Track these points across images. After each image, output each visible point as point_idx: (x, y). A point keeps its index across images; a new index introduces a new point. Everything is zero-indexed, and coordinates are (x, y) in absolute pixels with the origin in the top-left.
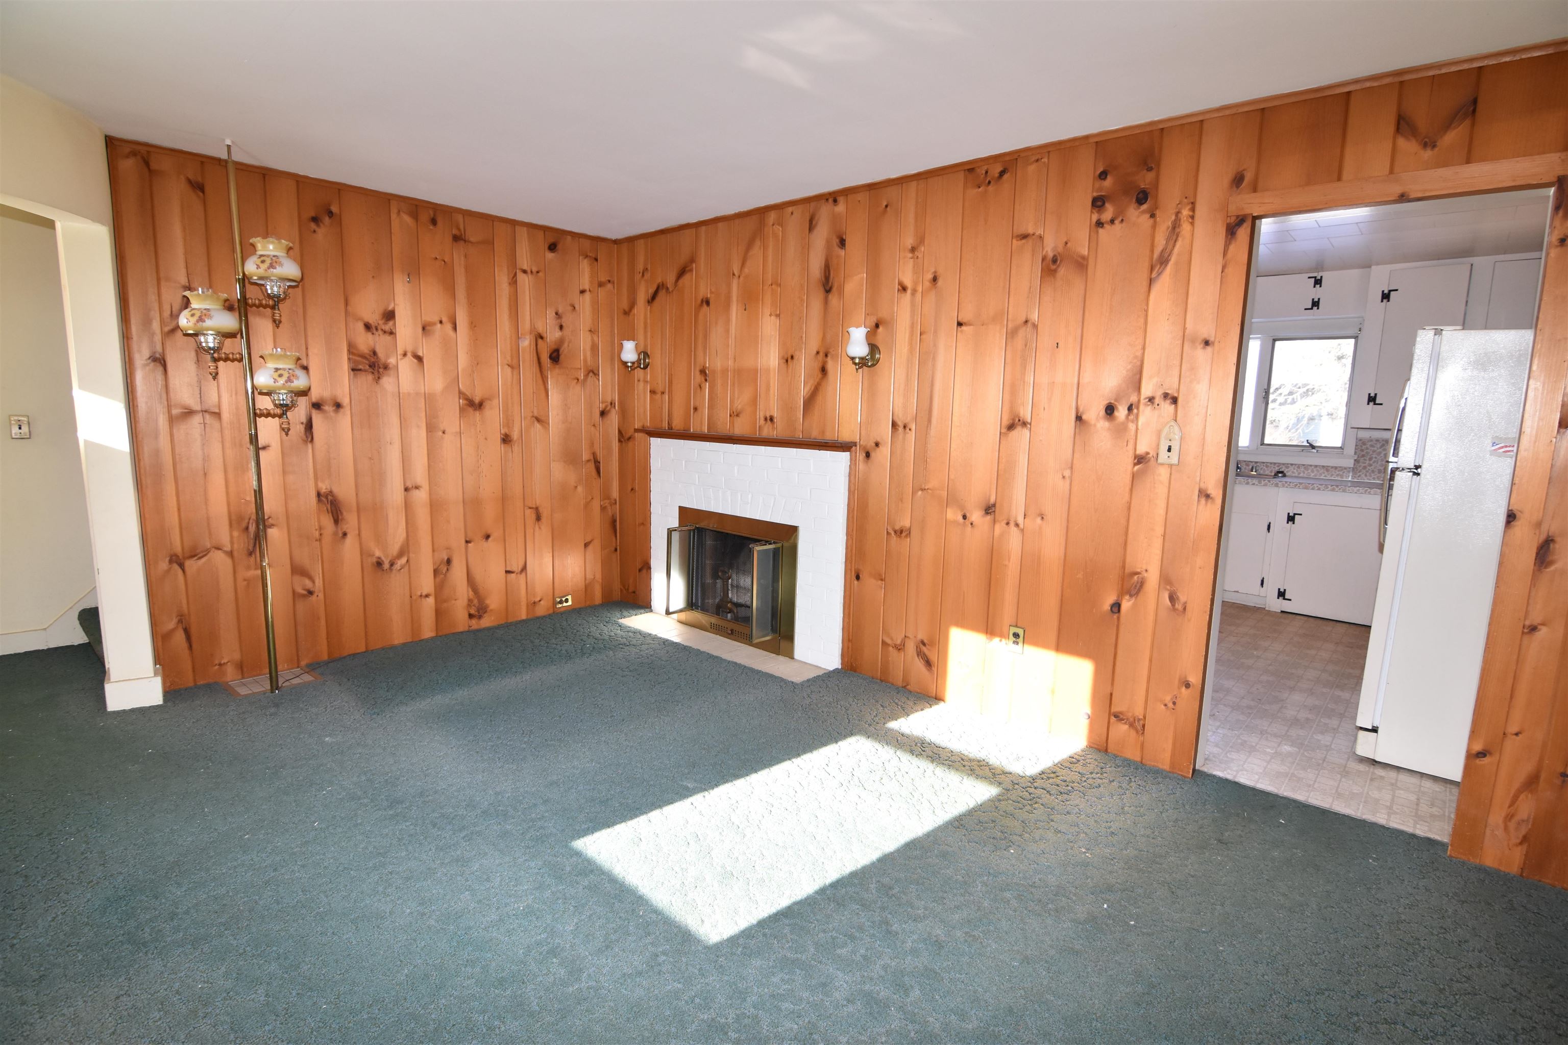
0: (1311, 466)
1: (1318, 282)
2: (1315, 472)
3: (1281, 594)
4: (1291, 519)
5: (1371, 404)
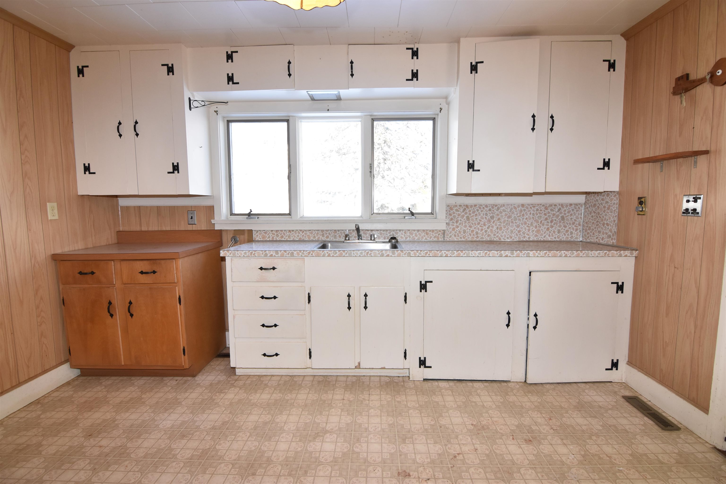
0: (414, 230)
1: (415, 54)
2: (418, 236)
3: (422, 363)
4: (423, 287)
5: (471, 170)
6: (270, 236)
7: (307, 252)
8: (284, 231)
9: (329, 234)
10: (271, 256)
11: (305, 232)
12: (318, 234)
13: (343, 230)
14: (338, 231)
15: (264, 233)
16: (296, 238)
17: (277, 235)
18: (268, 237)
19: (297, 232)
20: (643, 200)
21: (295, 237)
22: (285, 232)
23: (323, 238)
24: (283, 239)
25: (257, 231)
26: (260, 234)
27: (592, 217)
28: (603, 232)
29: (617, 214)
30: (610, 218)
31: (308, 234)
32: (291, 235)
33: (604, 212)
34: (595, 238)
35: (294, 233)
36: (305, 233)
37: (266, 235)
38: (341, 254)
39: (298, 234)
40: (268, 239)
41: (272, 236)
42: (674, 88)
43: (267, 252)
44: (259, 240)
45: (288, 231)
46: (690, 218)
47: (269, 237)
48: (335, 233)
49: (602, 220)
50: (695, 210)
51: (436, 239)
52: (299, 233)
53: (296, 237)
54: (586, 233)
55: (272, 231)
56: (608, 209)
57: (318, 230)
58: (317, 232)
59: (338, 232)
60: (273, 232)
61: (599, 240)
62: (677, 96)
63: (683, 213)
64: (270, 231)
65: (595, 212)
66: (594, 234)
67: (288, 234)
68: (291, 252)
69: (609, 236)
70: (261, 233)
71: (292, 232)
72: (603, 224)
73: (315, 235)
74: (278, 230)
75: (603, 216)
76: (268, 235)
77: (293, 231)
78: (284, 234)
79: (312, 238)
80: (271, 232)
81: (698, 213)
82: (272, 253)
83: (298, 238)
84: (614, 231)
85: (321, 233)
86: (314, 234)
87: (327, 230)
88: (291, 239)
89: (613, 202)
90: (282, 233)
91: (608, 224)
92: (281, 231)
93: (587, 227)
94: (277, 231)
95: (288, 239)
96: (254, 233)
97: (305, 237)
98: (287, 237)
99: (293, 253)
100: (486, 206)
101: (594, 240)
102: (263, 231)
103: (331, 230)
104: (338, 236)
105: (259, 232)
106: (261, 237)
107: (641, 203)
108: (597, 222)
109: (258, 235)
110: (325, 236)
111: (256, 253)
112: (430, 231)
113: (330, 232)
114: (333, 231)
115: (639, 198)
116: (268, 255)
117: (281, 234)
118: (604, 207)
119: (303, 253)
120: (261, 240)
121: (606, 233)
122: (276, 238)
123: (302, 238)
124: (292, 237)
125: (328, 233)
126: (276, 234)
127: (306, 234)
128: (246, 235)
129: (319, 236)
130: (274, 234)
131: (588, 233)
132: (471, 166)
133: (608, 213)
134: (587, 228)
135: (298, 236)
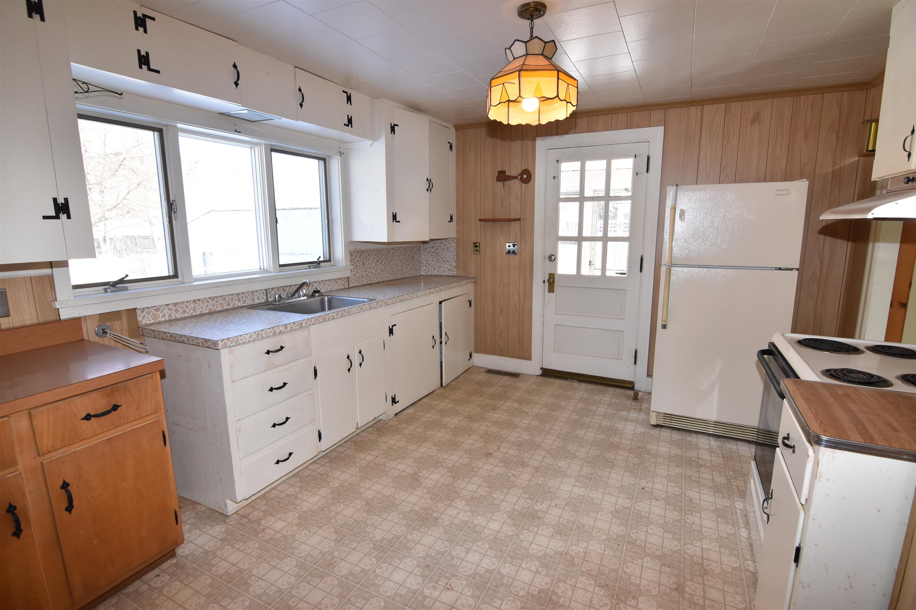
3: (394, 400)
5: (395, 221)
6: (166, 313)
7: (314, 319)
8: (186, 303)
9: (246, 297)
10: (280, 332)
11: (216, 299)
12: (232, 299)
13: (261, 290)
14: (256, 292)
15: (155, 310)
16: (204, 310)
17: (176, 309)
18: (161, 315)
19: (205, 301)
20: (478, 244)
21: (203, 308)
22: (188, 304)
23: (239, 304)
24: (186, 315)
25: (143, 310)
26: (148, 313)
27: (432, 255)
28: (444, 267)
29: (455, 254)
30: (449, 257)
31: (220, 301)
32: (197, 307)
33: (443, 252)
34: (436, 271)
35: (201, 304)
36: (215, 301)
37: (159, 313)
38: (343, 314)
39: (206, 304)
40: (163, 319)
41: (168, 312)
42: (497, 177)
43: (276, 328)
44: (148, 322)
45: (192, 302)
46: (512, 256)
47: (164, 316)
48: (253, 295)
49: (442, 258)
50: (514, 251)
51: (343, 287)
52: (208, 302)
53: (205, 308)
54: (426, 269)
55: (167, 305)
56: (447, 249)
57: (232, 295)
58: (231, 297)
59: (256, 294)
60: (170, 307)
61: (441, 273)
62: (500, 182)
63: (507, 253)
64: (165, 306)
65: (433, 252)
66: (434, 268)
67: (192, 305)
68: (299, 322)
69: (450, 270)
70: (150, 312)
71: (198, 303)
72: (444, 261)
73: (230, 301)
74: (177, 303)
75: (443, 256)
76: (161, 312)
77: (199, 300)
78: (187, 307)
79: (225, 307)
80: (165, 308)
81: (516, 253)
82: (281, 329)
83: (207, 309)
84: (454, 266)
85: (237, 298)
86: (228, 301)
87: (243, 293)
88: (198, 313)
89: (451, 245)
90: (184, 306)
91: (447, 261)
92: (182, 303)
93: (427, 263)
94: (175, 304)
95: (194, 314)
96: (139, 312)
97: (216, 306)
98: (192, 311)
99: (301, 323)
100: (373, 251)
101: (435, 273)
102: (153, 308)
103: (248, 292)
104: (256, 298)
105: (146, 310)
106: (150, 318)
107: (476, 246)
108: (437, 259)
109: (144, 316)
110: (242, 300)
111: (263, 333)
112: (338, 279)
113: (247, 295)
114: (250, 293)
115: (474, 243)
116: (276, 332)
117: (182, 307)
118: (443, 248)
119: (311, 321)
120: (151, 322)
121: (447, 268)
122: (175, 315)
123: (213, 309)
124: (199, 309)
125: (244, 296)
126: (174, 308)
127: (217, 302)
128: (124, 319)
129: (234, 302)
130: (172, 310)
131: (429, 268)
132: (394, 217)
133: (447, 253)
134: (427, 265)
135: (207, 306)
